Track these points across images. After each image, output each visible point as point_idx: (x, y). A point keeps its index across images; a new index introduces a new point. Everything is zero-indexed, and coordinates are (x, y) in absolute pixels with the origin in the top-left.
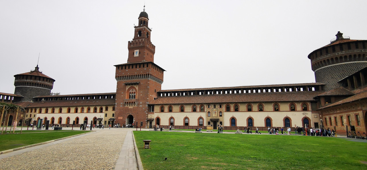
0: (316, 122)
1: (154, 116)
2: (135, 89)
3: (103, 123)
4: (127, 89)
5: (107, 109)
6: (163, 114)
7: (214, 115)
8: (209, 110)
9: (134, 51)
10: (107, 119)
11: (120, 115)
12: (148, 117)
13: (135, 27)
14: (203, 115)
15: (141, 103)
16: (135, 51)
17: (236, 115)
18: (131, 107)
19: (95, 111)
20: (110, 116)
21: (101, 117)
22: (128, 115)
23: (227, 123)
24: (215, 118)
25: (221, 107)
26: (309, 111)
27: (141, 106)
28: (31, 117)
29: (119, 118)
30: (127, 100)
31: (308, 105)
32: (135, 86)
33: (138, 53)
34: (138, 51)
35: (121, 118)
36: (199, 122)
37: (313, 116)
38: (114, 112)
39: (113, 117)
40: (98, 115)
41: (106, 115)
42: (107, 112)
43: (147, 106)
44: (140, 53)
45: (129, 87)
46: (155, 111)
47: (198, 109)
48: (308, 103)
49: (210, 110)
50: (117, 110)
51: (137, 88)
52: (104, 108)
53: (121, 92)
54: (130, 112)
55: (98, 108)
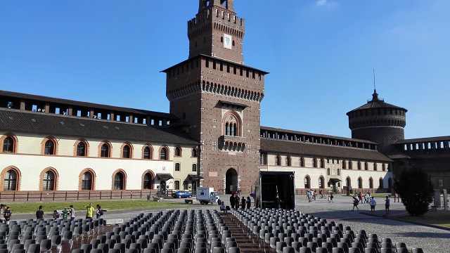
2: (238, 118)
3: (170, 184)
4: (223, 113)
5: (178, 153)
7: (333, 173)
9: (223, 35)
10: (182, 176)
11: (212, 167)
14: (324, 173)
15: (249, 146)
16: (225, 35)
17: (350, 173)
18: (232, 153)
19: (148, 155)
20: (187, 170)
21: (166, 172)
24: (333, 177)
25: (338, 162)
27: (249, 152)
29: (211, 174)
33: (230, 41)
35: (214, 174)
36: (319, 182)
38: (195, 160)
40: (158, 167)
41: (178, 167)
42: (178, 160)
43: (259, 153)
44: (233, 44)
45: (226, 109)
49: (329, 166)
52: (172, 149)
53: (211, 117)
54: (231, 163)
55: (156, 149)
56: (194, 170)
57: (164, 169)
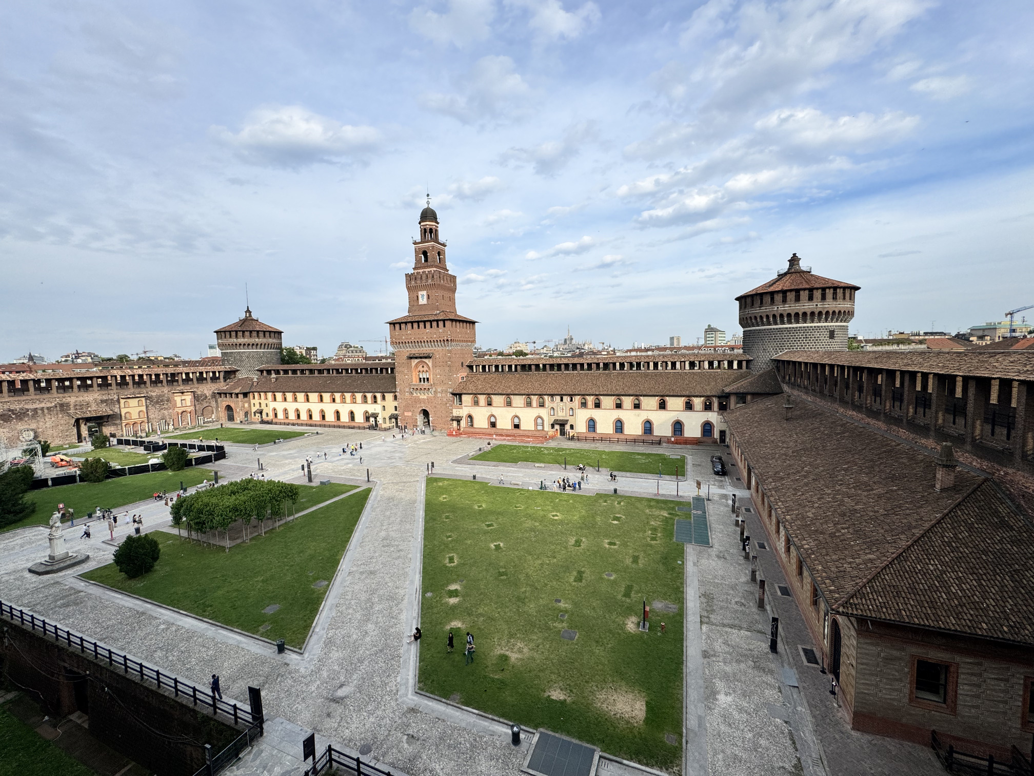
0: (723, 429)
1: (463, 412)
2: (427, 365)
4: (413, 364)
5: (384, 398)
6: (477, 409)
7: (560, 414)
8: (552, 405)
9: (418, 293)
10: (387, 414)
11: (407, 408)
12: (452, 413)
13: (415, 243)
14: (543, 412)
15: (439, 390)
16: (420, 293)
17: (596, 414)
18: (423, 396)
19: (365, 400)
20: (391, 411)
21: (377, 412)
22: (421, 409)
23: (581, 427)
24: (561, 418)
25: (571, 400)
26: (714, 411)
27: (439, 395)
28: (260, 407)
29: (406, 414)
30: (415, 385)
31: (713, 401)
32: (426, 361)
33: (425, 297)
34: (425, 293)
35: (410, 414)
36: (536, 424)
37: (719, 420)
38: (396, 403)
39: (396, 412)
40: (371, 408)
41: (384, 408)
42: (384, 403)
43: (449, 394)
44: (428, 297)
45: (417, 361)
46: (463, 404)
47: (534, 403)
48: (714, 399)
49: (554, 405)
50: (400, 401)
51: (430, 364)
52: (379, 396)
53: (403, 369)
54: (423, 405)
55: (369, 396)
56: (396, 410)
57: (375, 410)
